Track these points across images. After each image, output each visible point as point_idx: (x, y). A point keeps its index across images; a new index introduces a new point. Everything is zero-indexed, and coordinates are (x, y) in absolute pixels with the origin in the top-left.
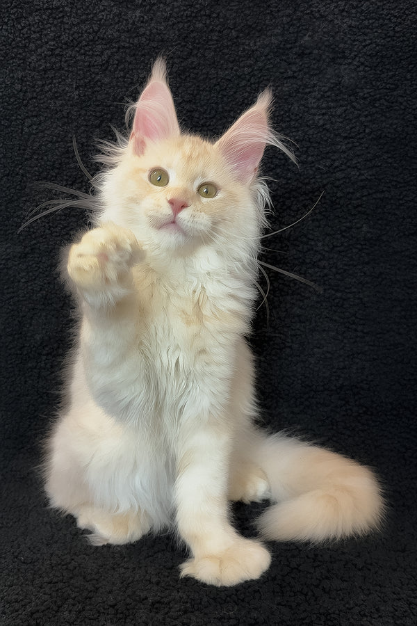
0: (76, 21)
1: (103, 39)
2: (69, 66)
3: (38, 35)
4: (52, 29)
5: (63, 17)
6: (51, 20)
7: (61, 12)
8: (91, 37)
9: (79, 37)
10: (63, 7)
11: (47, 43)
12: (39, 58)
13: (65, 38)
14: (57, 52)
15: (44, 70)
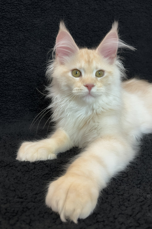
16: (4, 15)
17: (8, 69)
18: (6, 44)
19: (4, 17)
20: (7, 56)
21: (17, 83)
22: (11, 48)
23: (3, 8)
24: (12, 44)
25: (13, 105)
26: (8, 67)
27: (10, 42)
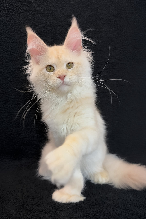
0: (52, 19)
1: (60, 25)
2: (49, 32)
3: (39, 21)
4: (44, 20)
5: (48, 17)
6: (44, 17)
7: (47, 15)
8: (56, 24)
9: (53, 24)
10: (48, 14)
11: (42, 24)
12: (39, 28)
13: (48, 23)
14: (45, 27)
15: (40, 32)
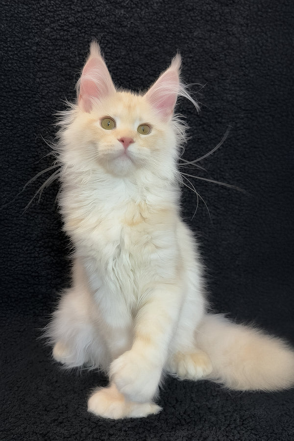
0: (80, 9)
1: (98, 24)
2: (73, 39)
3: (52, 14)
4: (63, 11)
5: (70, 4)
6: (62, 6)
8: (90, 22)
9: (81, 21)
11: (58, 20)
12: (52, 30)
13: (71, 19)
16: (38, 164)
17: (40, 250)
18: (39, 211)
19: (38, 167)
20: (39, 229)
21: (53, 273)
22: (47, 218)
23: (36, 153)
24: (49, 211)
25: (44, 308)
26: (40, 247)
27: (45, 207)
